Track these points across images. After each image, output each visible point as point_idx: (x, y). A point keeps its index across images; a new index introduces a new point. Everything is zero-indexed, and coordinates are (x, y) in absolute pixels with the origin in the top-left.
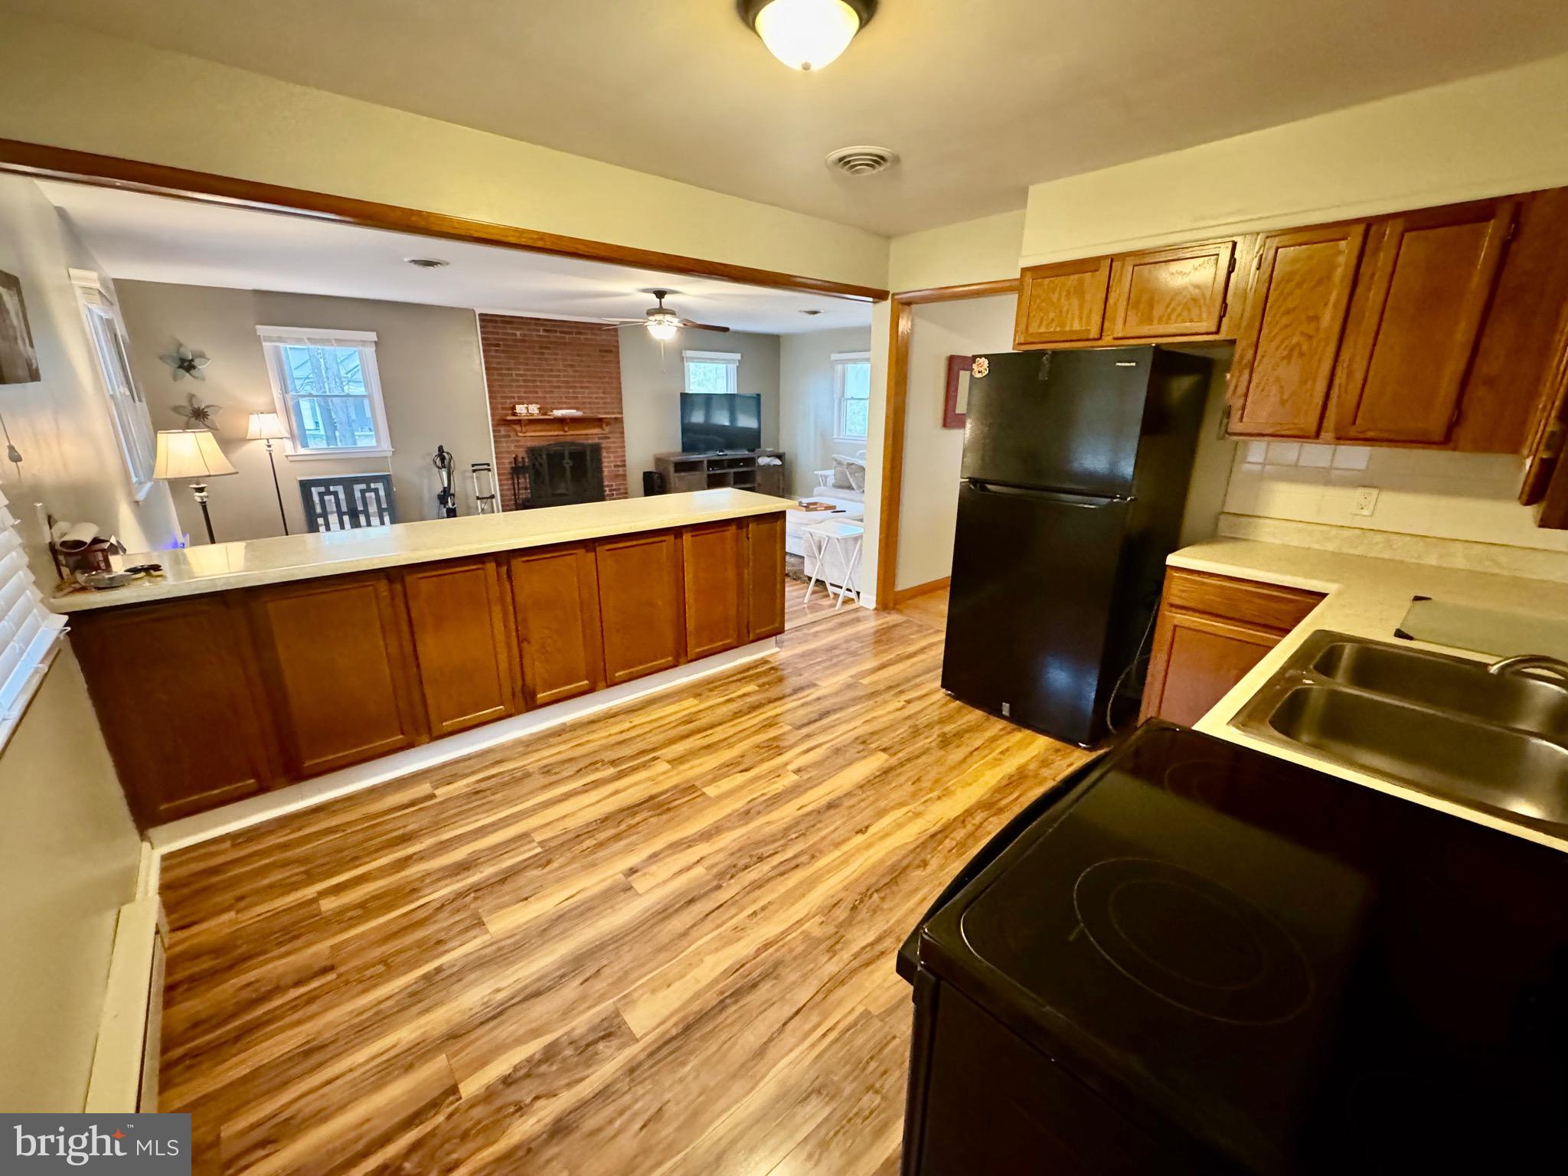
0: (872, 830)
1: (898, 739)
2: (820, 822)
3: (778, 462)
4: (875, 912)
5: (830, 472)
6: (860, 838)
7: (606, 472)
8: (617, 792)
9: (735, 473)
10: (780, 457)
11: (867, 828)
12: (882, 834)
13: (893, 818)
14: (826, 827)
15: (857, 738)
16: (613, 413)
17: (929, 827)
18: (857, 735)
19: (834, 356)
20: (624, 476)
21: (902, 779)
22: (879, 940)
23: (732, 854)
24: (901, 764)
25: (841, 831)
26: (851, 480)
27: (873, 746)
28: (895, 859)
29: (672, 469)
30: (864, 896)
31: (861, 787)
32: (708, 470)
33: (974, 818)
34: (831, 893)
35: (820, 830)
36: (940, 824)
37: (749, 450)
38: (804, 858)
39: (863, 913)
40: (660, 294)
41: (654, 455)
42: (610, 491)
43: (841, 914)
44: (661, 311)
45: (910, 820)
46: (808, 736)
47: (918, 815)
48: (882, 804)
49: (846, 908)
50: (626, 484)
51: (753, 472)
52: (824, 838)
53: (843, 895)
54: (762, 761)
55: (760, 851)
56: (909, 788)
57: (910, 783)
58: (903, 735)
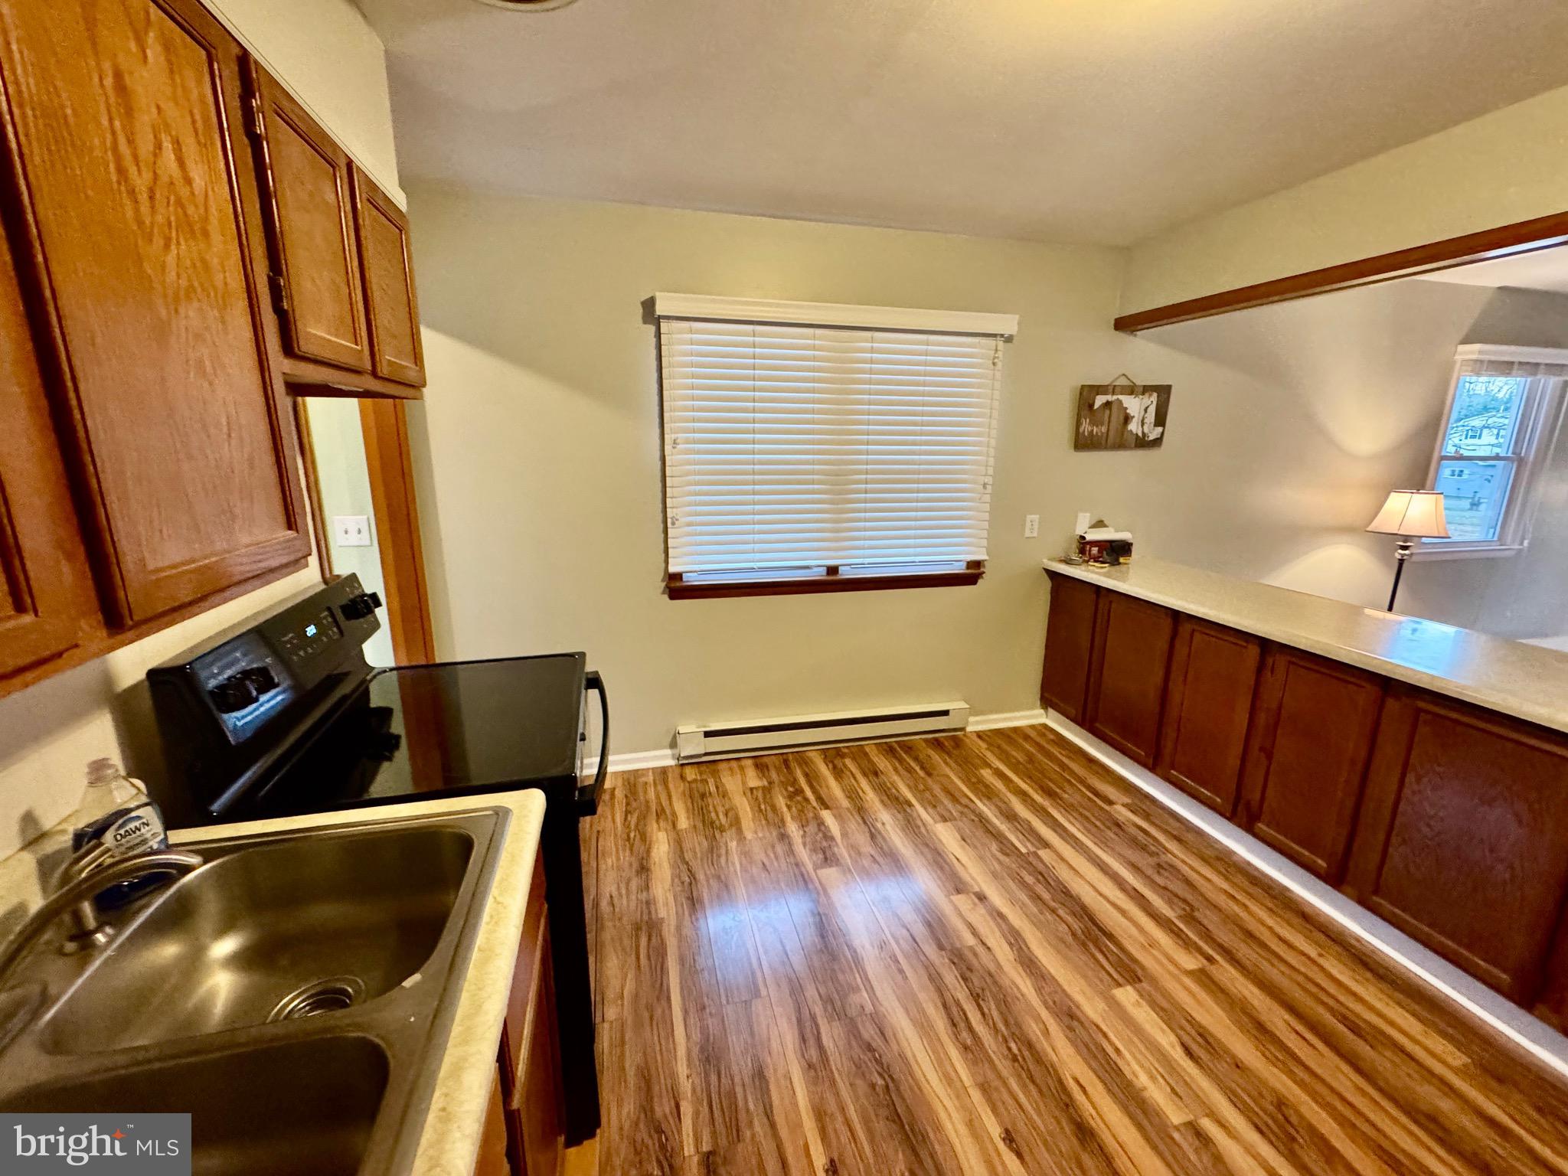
4: (858, 1067)
6: (994, 1129)
14: (1029, 1097)
25: (1015, 1111)
34: (900, 1035)
52: (1004, 1081)
54: (1228, 1088)
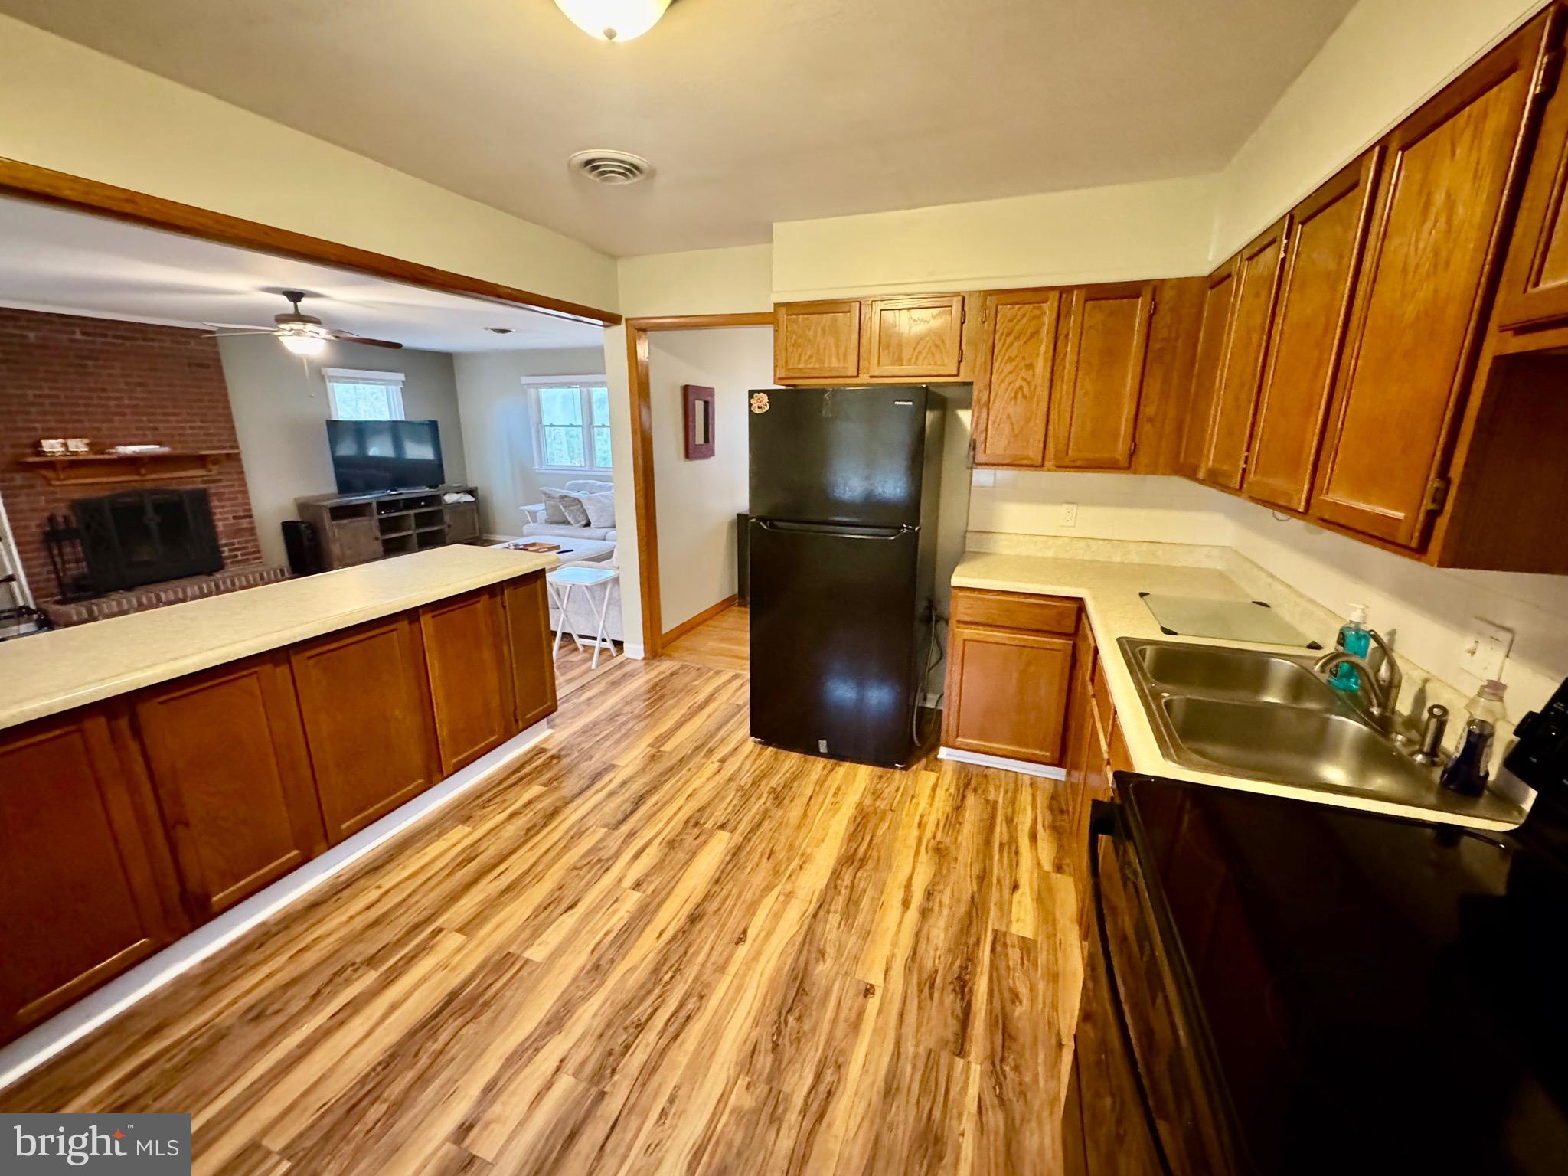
0: (752, 933)
1: (730, 809)
2: (689, 946)
3: (469, 498)
4: (798, 1040)
5: (540, 507)
6: (743, 950)
7: (220, 526)
8: (394, 1007)
9: (415, 514)
10: (471, 492)
11: (745, 932)
12: (763, 934)
13: (767, 911)
14: (700, 949)
15: (687, 822)
16: (224, 448)
17: (804, 909)
18: (685, 818)
19: (524, 380)
20: (252, 530)
21: (756, 857)
22: (818, 1077)
23: (601, 1035)
24: (747, 839)
25: (719, 948)
26: (567, 516)
27: (709, 825)
28: (789, 961)
29: (327, 516)
30: (779, 1025)
31: (717, 881)
32: (379, 514)
33: (843, 880)
34: (741, 1039)
35: (696, 954)
36: (815, 900)
37: (431, 487)
38: (691, 1004)
39: (788, 1051)
40: (295, 296)
41: (295, 499)
42: (230, 550)
43: (764, 1061)
44: (298, 317)
45: (785, 904)
46: (632, 835)
47: (790, 895)
48: (748, 896)
49: (766, 1050)
50: (256, 540)
51: (439, 512)
52: (703, 965)
53: (755, 1034)
54: (589, 886)
55: (634, 1017)
56: (766, 865)
57: (765, 859)
58: (734, 802)
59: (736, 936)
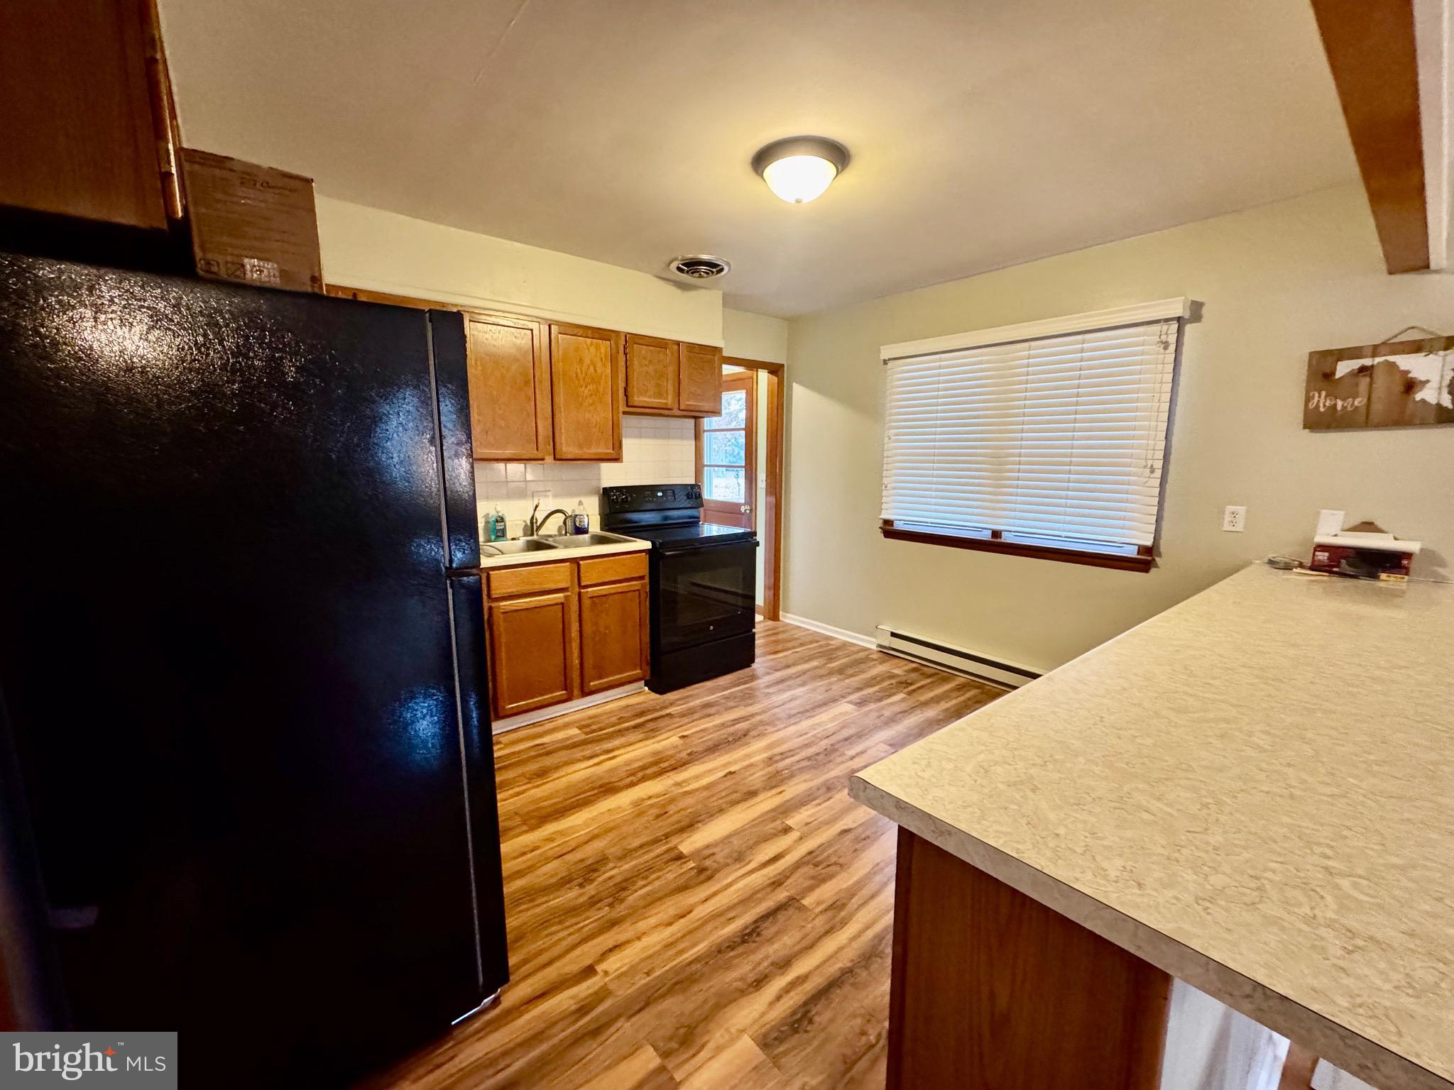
4: (734, 734)
6: (732, 769)
11: (725, 776)
15: (710, 878)
18: (710, 883)
21: (675, 818)
24: (667, 836)
27: (691, 864)
28: (711, 756)
30: (737, 740)
31: (722, 810)
35: (764, 775)
39: (740, 732)
43: (753, 733)
45: (685, 781)
47: (678, 784)
48: (705, 794)
49: (750, 735)
52: (761, 769)
53: (752, 740)
54: (829, 844)
56: (672, 809)
57: (670, 812)
58: (643, 883)
59: (732, 776)
